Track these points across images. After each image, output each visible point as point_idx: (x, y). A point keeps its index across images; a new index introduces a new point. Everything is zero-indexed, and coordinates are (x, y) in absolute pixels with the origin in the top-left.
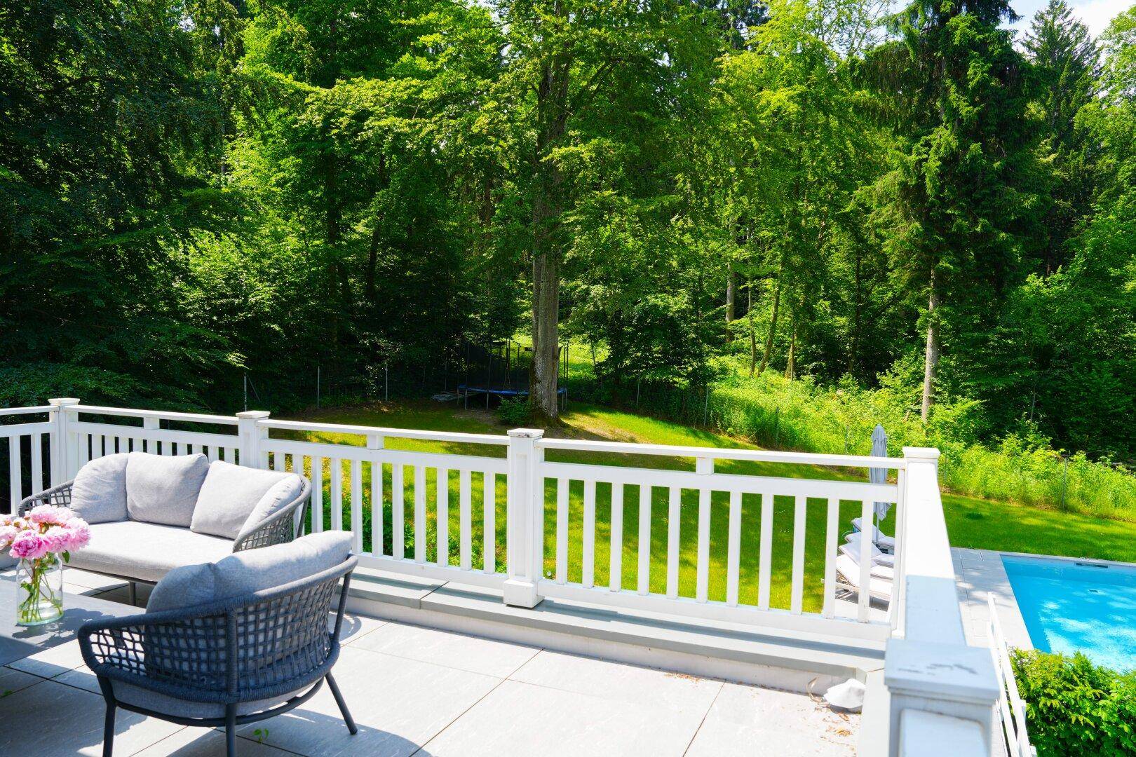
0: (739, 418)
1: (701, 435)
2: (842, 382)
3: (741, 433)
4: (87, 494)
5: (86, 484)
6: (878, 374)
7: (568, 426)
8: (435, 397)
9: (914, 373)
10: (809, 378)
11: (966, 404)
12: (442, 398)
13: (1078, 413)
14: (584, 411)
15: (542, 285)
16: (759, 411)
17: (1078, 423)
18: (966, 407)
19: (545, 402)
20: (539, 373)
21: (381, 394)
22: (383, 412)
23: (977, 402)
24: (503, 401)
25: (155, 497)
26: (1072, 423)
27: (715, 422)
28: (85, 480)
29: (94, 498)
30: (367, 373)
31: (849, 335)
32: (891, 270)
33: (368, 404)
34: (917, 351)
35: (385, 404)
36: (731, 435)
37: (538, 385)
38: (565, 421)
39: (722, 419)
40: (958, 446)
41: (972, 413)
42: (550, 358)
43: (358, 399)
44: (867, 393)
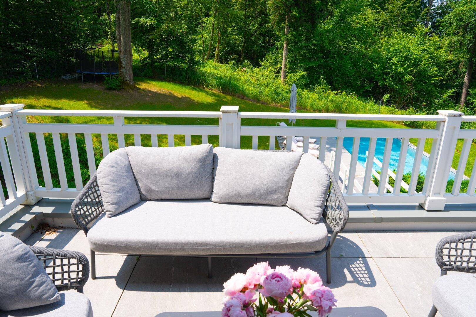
0: (213, 81)
1: (198, 90)
2: (244, 64)
3: (214, 88)
4: (116, 188)
5: (112, 180)
6: (259, 60)
7: (140, 89)
8: (63, 77)
9: (275, 60)
10: (231, 63)
11: (301, 73)
12: (68, 77)
13: (337, 76)
14: (143, 81)
15: (121, 18)
16: (221, 78)
17: (337, 80)
18: (300, 74)
19: (127, 78)
20: (124, 63)
21: (34, 77)
22: (38, 87)
23: (305, 72)
24: (107, 78)
25: (175, 182)
26: (335, 80)
27: (203, 83)
28: (110, 177)
29: (122, 190)
30: (24, 65)
31: (241, 43)
32: (270, 15)
33: (29, 83)
34: (275, 50)
35: (38, 83)
36: (210, 89)
37: (124, 69)
38: (138, 86)
39: (205, 82)
40: (300, 90)
41: (303, 77)
42: (129, 56)
43: (22, 80)
44: (256, 68)
